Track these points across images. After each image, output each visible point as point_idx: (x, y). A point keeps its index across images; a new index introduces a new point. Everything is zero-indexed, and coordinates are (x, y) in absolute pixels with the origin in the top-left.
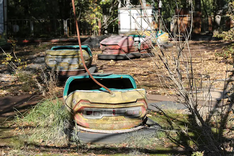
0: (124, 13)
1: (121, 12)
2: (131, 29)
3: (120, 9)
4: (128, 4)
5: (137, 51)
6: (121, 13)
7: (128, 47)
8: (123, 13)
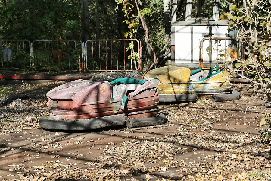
0: (181, 31)
1: (176, 30)
2: (192, 60)
3: (174, 24)
4: (188, 16)
5: (118, 114)
6: (177, 32)
7: (98, 104)
8: (180, 33)
